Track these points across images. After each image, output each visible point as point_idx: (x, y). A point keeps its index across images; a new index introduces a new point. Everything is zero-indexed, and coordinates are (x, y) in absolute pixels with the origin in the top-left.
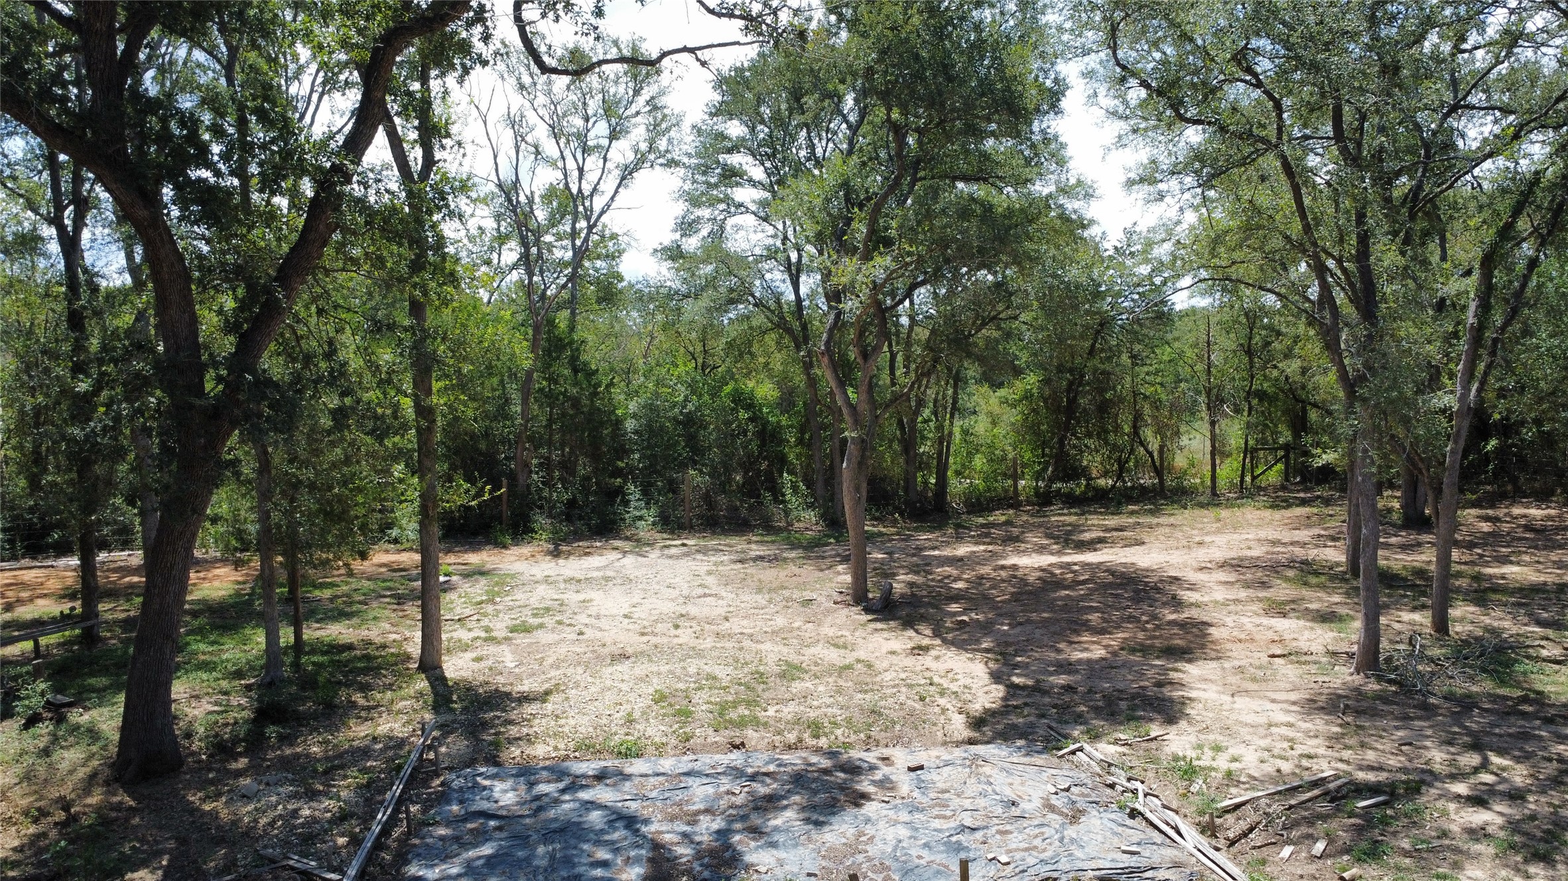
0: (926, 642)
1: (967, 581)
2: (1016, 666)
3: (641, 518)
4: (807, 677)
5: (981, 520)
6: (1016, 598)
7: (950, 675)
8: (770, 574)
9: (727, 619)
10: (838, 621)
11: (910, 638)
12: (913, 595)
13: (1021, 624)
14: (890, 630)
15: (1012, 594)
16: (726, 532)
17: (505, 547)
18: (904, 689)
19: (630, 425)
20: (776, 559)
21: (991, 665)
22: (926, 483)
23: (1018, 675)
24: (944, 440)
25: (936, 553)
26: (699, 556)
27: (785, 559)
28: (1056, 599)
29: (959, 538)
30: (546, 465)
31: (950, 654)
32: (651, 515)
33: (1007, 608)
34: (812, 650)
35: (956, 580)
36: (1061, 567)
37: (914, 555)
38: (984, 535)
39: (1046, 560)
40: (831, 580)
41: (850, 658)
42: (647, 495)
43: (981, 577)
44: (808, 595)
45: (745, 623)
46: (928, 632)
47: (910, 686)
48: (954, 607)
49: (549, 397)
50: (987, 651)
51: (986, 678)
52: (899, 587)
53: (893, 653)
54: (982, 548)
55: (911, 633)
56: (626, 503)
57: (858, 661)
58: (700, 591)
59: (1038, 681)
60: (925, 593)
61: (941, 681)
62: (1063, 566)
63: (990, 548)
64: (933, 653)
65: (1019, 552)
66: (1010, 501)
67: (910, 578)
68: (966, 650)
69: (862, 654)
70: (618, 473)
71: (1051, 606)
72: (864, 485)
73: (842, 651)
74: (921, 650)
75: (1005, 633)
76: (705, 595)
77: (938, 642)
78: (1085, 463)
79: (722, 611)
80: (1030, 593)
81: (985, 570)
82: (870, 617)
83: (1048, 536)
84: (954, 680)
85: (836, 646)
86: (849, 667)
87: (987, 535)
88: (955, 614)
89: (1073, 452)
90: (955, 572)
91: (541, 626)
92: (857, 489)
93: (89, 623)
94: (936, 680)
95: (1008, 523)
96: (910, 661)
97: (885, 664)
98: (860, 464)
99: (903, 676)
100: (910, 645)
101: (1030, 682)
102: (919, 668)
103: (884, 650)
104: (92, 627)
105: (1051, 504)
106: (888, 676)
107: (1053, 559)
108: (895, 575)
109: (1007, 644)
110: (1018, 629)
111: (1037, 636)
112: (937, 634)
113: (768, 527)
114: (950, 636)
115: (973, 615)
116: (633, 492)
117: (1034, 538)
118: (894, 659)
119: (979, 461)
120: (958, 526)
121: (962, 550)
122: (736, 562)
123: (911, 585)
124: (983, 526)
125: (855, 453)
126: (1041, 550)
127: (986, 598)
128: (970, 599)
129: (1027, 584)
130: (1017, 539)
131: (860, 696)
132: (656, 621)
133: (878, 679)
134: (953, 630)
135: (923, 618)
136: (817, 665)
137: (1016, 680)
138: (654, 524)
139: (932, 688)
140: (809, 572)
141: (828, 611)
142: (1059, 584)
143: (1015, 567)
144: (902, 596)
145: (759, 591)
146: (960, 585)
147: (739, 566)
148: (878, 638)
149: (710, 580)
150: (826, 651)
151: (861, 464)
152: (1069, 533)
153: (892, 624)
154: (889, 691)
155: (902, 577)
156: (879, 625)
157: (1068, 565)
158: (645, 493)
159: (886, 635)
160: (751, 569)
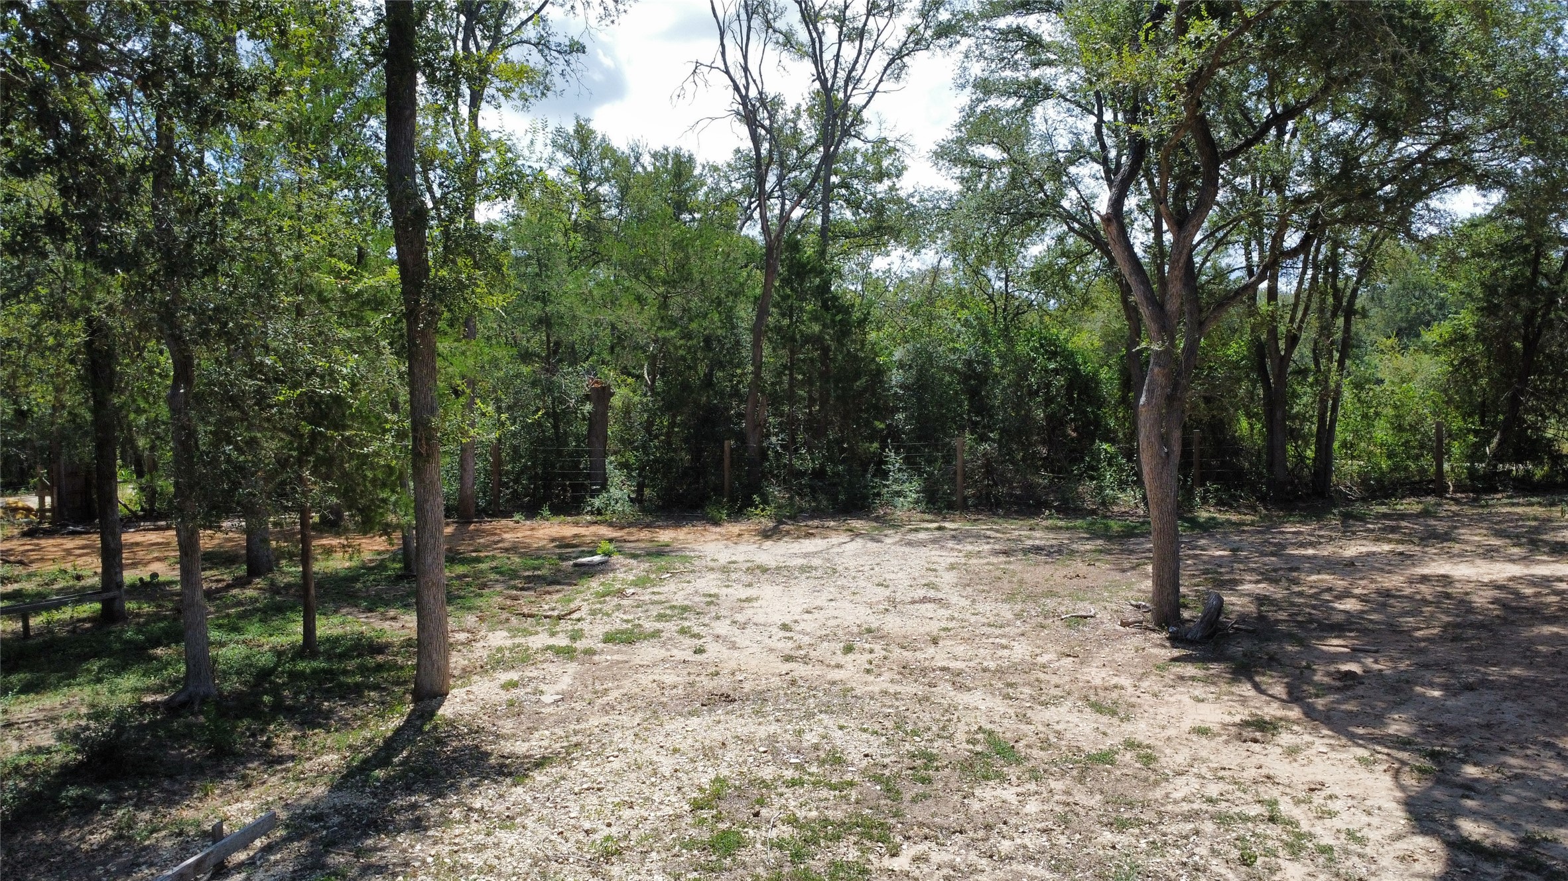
0: (1272, 711)
1: (1362, 598)
2: (1470, 788)
3: (899, 494)
4: (1012, 772)
5: (1383, 509)
6: (1453, 634)
7: (1318, 799)
8: (1039, 573)
9: (935, 641)
10: (1119, 657)
11: (1244, 701)
12: (1261, 618)
13: (1470, 688)
14: (1207, 681)
15: (1446, 627)
16: (1007, 515)
17: (716, 523)
18: (1208, 827)
19: (896, 377)
20: (1060, 552)
21: (1409, 780)
22: (1301, 458)
23: (1474, 815)
24: (1329, 400)
25: (1310, 552)
26: (950, 544)
27: (1073, 552)
28: (1532, 641)
29: (1348, 533)
30: (789, 425)
31: (1320, 745)
32: (912, 489)
33: (1441, 652)
34: (1051, 714)
35: (1341, 597)
36: (1532, 584)
37: (1273, 554)
38: (1390, 528)
39: (1503, 571)
40: (1130, 586)
41: (1116, 733)
42: (910, 462)
43: (1387, 594)
44: (1085, 608)
45: (960, 650)
46: (1279, 690)
47: (1223, 820)
48: (1335, 645)
49: (787, 338)
50: (1402, 743)
51: (1399, 819)
52: (1237, 602)
53: (1202, 732)
54: (1386, 547)
55: (1246, 689)
56: (885, 475)
57: (1130, 745)
58: (921, 593)
59: (1529, 841)
60: (1283, 615)
61: (1298, 813)
62: (1533, 581)
63: (1400, 548)
64: (1285, 738)
65: (1449, 554)
66: (1433, 486)
67: (1263, 588)
68: (1352, 737)
69: (1140, 730)
70: (874, 435)
71: (1527, 654)
72: (1177, 434)
73: (1105, 719)
74: (1263, 727)
75: (1436, 706)
76: (924, 600)
77: (1295, 713)
78: (1550, 433)
79: (934, 627)
80: (1481, 626)
81: (1393, 581)
82: (1176, 653)
83: (1499, 534)
84: (1325, 814)
85: (1098, 708)
86: (1106, 758)
87: (1393, 530)
88: (1335, 658)
89: (1530, 418)
90: (1340, 584)
91: (656, 634)
92: (1164, 440)
93: (111, 594)
94: (1286, 808)
95: (1426, 513)
96: (1232, 755)
97: (1182, 758)
98: (1170, 399)
99: (1213, 790)
100: (1241, 715)
101: (1505, 839)
102: (1251, 773)
103: (1187, 724)
104: (113, 599)
105: (1496, 491)
106: (1181, 788)
107: (1516, 570)
108: (1235, 582)
109: (1444, 730)
110: (1463, 700)
111: (1509, 717)
112: (1294, 697)
113: (1069, 509)
114: (1320, 703)
115: (1369, 661)
116: (894, 460)
117: (1476, 536)
118: (1204, 747)
119: (1382, 432)
120: (1346, 517)
121: (1352, 549)
122: (996, 553)
123: (1261, 600)
124: (1385, 516)
125: (1161, 380)
126: (1489, 554)
127: (1394, 629)
128: (1364, 631)
129: (1470, 610)
130: (1446, 537)
131: (1107, 836)
132: (822, 638)
133: (1158, 793)
134: (1329, 689)
135: (1273, 662)
136: (1045, 745)
137: (1471, 828)
138: (917, 502)
139: (1274, 831)
140: (1102, 572)
141: (1109, 638)
142: (1536, 614)
143: (1446, 580)
144: (1243, 618)
145: (1010, 598)
146: (1350, 605)
147: (1002, 558)
148: (1182, 696)
149: (950, 577)
150: (1074, 718)
151: (1172, 399)
152: (1536, 530)
153: (1215, 668)
154: (1174, 829)
155: (1247, 587)
156: (1190, 670)
157: (1546, 581)
158: (908, 460)
159: (1199, 690)
160: (1016, 565)
